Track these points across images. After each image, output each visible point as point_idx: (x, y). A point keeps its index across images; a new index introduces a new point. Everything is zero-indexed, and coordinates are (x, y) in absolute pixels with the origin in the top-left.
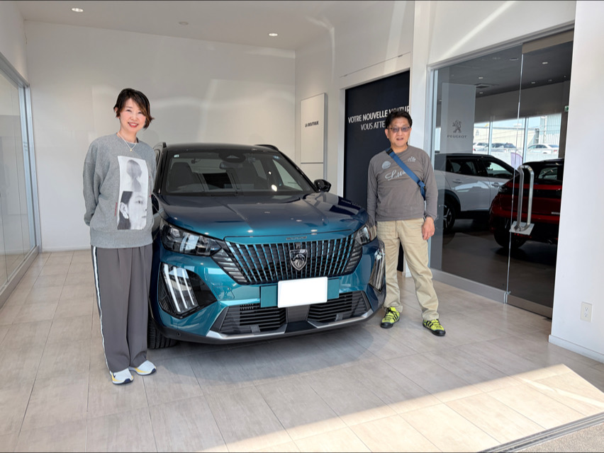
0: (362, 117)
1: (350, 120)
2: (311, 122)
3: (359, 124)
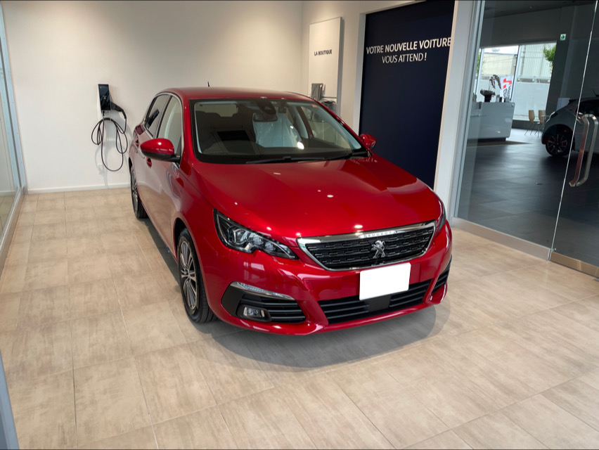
0: (384, 48)
1: (369, 50)
2: (323, 50)
3: (379, 56)
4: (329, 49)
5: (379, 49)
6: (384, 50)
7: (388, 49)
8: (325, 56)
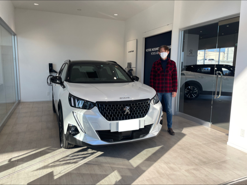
1: (147, 50)
2: (131, 51)
3: (150, 52)
4: (133, 50)
5: (150, 50)
6: (151, 50)
7: (153, 50)
8: (132, 53)
